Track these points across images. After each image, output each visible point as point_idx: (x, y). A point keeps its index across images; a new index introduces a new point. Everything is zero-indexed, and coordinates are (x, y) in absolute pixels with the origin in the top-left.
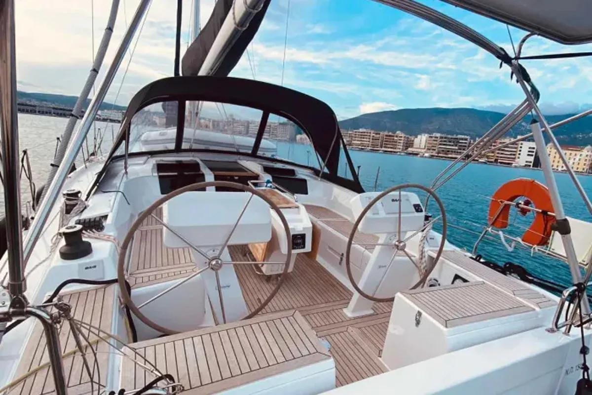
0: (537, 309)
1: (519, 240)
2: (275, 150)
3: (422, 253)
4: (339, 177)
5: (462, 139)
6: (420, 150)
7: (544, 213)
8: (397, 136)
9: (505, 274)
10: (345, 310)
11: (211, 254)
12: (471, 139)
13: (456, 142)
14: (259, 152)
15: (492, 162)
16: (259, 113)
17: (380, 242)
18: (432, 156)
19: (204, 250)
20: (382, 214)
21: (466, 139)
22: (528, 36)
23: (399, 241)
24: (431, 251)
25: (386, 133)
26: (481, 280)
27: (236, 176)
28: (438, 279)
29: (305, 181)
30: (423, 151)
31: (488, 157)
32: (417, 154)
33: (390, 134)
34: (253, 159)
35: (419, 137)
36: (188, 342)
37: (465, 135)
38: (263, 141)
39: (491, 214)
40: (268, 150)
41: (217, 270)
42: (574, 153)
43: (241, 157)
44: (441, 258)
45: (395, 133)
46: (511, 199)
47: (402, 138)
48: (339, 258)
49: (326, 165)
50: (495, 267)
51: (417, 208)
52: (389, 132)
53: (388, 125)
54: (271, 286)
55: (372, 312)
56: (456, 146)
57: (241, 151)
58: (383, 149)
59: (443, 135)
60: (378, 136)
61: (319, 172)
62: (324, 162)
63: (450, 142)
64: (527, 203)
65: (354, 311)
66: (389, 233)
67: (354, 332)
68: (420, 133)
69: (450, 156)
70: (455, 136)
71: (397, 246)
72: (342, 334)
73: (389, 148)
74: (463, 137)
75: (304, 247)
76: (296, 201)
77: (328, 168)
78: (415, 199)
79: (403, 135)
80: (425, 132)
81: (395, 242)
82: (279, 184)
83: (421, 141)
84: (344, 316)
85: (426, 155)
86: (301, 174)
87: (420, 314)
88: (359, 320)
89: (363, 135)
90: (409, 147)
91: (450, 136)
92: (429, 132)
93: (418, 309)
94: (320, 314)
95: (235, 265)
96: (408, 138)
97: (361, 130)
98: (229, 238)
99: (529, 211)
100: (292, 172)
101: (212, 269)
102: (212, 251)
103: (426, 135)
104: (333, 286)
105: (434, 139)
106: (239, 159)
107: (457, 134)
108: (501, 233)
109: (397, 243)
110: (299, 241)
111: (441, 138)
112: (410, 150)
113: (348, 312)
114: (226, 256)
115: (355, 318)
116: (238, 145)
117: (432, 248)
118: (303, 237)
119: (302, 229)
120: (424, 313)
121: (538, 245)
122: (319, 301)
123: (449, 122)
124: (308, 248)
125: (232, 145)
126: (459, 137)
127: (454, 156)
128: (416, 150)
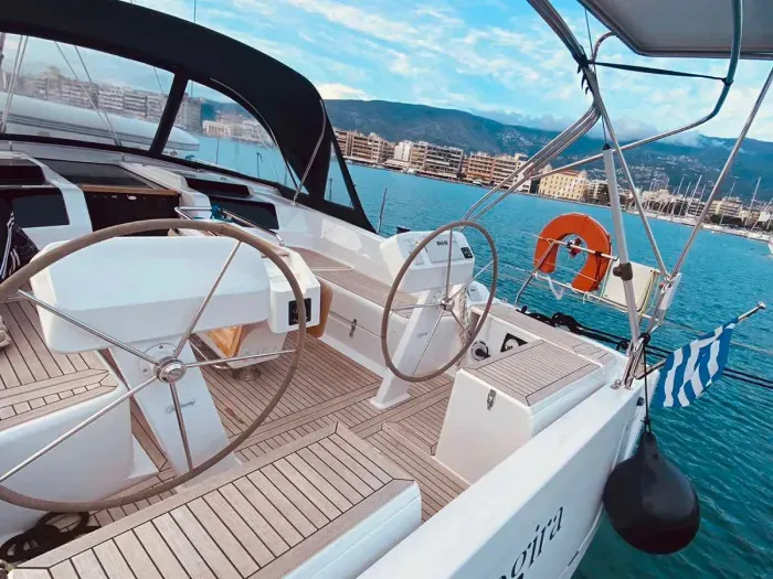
0: (601, 365)
1: (569, 286)
2: (194, 147)
3: (464, 309)
4: (326, 202)
5: (455, 153)
6: (402, 164)
7: (598, 254)
8: (370, 141)
9: (554, 326)
10: (373, 401)
11: (157, 354)
12: (465, 152)
13: (447, 155)
14: (165, 150)
15: (487, 185)
16: (168, 77)
17: (420, 302)
18: (418, 173)
19: (141, 349)
20: (428, 264)
21: (459, 153)
22: (608, 35)
23: (448, 300)
24: (475, 306)
25: (355, 134)
26: (538, 338)
27: (131, 195)
28: (485, 341)
29: (271, 208)
30: (407, 165)
31: (483, 178)
32: (399, 169)
33: (361, 135)
34: (156, 161)
35: (401, 144)
36: (164, 522)
37: (457, 147)
38: (174, 130)
39: (537, 256)
40: (183, 146)
41: (172, 381)
42: (570, 178)
43: (129, 157)
44: (489, 315)
45: (367, 134)
46: (561, 238)
47: (379, 144)
48: (350, 328)
49: (306, 184)
50: (543, 319)
51: (466, 253)
52: (359, 132)
53: (358, 122)
54: (244, 383)
55: (407, 396)
56: (447, 161)
57: (125, 144)
58: (352, 157)
59: (431, 145)
60: (344, 137)
61: (294, 192)
62: (300, 178)
63: (440, 155)
64: (578, 242)
65: (385, 401)
66: (432, 289)
67: (391, 429)
68: (402, 139)
69: (440, 174)
70: (445, 148)
71: (445, 306)
72: (375, 436)
73: (360, 156)
74: (455, 149)
75: (310, 318)
76: (281, 245)
77: (307, 188)
78: (461, 240)
79: (378, 139)
80: (409, 138)
81: (440, 300)
82: (238, 215)
83: (404, 149)
84: (372, 408)
85: (411, 170)
86: (260, 194)
87: (493, 393)
88: (393, 411)
90: (388, 157)
91: (439, 147)
92: (415, 139)
93: (491, 387)
94: (337, 414)
95: (202, 367)
96: (386, 144)
98: (196, 322)
99: (579, 251)
100: (244, 191)
101: (164, 379)
102: (157, 348)
103: (410, 143)
104: (346, 368)
105: (420, 148)
106: (123, 161)
107: (448, 145)
108: (548, 278)
109: (443, 302)
111: (429, 148)
112: (389, 161)
113: (378, 403)
114: (188, 355)
115: (388, 410)
116: (117, 133)
117: (476, 303)
118: (307, 302)
120: (499, 392)
121: (590, 291)
122: (331, 396)
123: (438, 127)
124: (315, 321)
125: (105, 133)
126: (451, 148)
127: (445, 175)
128: (397, 163)
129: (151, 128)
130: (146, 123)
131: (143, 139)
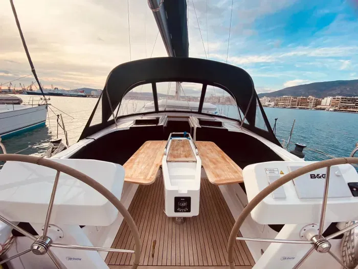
4: (256, 128)
6: (325, 107)
8: (309, 99)
13: (354, 101)
14: (203, 111)
18: (335, 110)
25: (301, 97)
30: (328, 107)
32: (324, 109)
33: (304, 98)
35: (325, 99)
45: (307, 97)
47: (313, 100)
53: (303, 93)
56: (354, 103)
58: (299, 107)
59: (344, 97)
60: (296, 99)
63: (349, 101)
68: (326, 96)
69: (348, 110)
70: (352, 97)
73: (303, 106)
75: (189, 211)
77: (248, 121)
79: (314, 98)
80: (330, 95)
83: (327, 101)
85: (331, 109)
89: (285, 99)
90: (318, 105)
91: (349, 97)
96: (317, 100)
97: (284, 97)
103: (331, 97)
105: (336, 99)
107: (354, 96)
109: (315, 240)
110: (184, 204)
111: (342, 98)
112: (319, 107)
118: (188, 200)
119: (186, 192)
123: (348, 89)
126: (356, 97)
127: (352, 110)
128: (323, 107)
129: (197, 104)
130: (196, 103)
131: (194, 108)
